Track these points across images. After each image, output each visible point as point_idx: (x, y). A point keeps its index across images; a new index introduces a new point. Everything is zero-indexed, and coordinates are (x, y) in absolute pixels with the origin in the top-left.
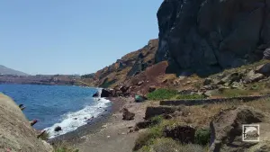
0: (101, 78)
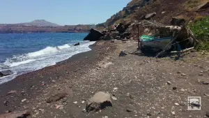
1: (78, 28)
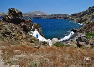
0: (79, 18)
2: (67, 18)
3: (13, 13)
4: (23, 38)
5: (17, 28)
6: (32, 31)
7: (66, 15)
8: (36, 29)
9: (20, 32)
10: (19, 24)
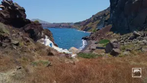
0: (84, 26)
1: (62, 25)
2: (70, 27)
3: (10, 8)
4: (33, 49)
5: (20, 33)
6: (43, 39)
7: (69, 24)
8: (46, 37)
9: (26, 39)
10: (22, 28)
